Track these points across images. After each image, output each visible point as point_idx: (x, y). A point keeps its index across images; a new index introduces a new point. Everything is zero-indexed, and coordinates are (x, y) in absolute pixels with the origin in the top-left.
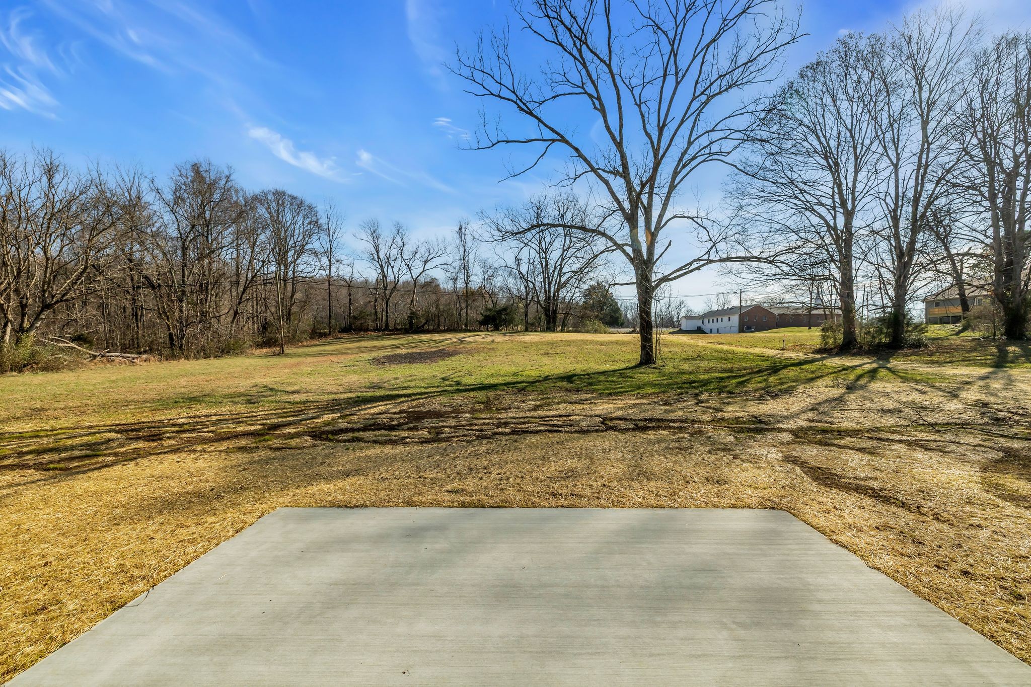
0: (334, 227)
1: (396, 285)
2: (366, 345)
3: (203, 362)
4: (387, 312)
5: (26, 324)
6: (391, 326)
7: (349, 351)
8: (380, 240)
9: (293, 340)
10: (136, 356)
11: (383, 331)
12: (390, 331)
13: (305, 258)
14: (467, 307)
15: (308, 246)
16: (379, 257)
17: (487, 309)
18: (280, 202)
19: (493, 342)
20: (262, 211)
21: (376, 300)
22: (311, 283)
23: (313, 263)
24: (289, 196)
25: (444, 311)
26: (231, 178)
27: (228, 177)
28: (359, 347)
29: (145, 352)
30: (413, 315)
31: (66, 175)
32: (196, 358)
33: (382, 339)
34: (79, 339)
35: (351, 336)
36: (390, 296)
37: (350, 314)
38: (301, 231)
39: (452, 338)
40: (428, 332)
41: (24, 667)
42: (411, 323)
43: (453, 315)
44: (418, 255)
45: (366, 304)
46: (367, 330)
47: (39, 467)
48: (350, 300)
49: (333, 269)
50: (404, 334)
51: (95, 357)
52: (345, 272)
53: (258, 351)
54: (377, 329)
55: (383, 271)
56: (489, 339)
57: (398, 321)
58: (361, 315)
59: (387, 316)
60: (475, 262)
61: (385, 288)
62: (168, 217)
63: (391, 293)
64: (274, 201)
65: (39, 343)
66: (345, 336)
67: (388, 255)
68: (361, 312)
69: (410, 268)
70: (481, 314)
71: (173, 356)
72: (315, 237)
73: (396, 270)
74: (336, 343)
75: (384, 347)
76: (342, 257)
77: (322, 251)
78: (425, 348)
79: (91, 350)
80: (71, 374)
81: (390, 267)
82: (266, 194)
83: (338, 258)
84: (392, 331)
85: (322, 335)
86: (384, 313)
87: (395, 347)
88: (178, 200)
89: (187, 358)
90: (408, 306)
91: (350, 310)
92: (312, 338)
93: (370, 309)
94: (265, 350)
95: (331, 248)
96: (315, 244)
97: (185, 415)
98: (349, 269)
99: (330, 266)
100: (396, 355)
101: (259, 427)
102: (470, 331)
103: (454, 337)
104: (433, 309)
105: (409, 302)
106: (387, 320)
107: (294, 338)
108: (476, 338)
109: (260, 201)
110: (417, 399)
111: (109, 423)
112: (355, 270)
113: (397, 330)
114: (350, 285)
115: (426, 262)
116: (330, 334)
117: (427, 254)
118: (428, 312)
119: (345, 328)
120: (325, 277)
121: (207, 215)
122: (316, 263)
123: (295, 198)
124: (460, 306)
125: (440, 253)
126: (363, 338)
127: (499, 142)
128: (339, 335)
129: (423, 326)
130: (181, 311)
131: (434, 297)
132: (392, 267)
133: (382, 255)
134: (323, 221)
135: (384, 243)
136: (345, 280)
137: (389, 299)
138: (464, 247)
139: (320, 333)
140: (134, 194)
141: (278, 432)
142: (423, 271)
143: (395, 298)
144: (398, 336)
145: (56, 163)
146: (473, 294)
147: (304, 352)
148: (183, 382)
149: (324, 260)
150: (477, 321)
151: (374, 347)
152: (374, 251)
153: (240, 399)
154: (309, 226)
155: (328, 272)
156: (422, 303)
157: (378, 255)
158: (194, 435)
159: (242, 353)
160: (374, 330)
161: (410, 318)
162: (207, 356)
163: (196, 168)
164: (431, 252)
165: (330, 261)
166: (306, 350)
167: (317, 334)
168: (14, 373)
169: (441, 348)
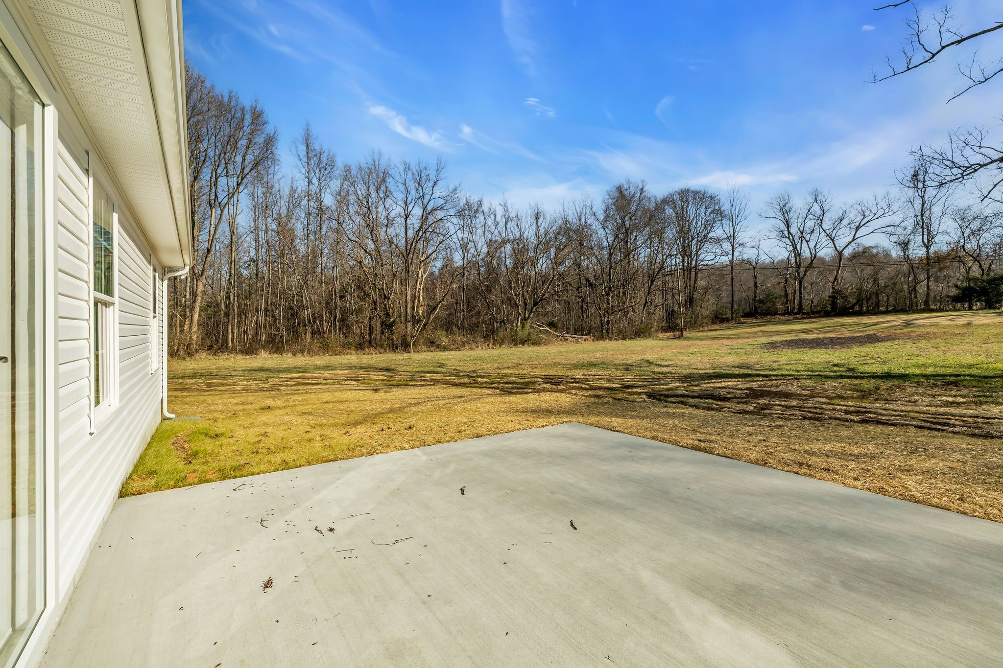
0: (737, 210)
1: (812, 261)
2: (770, 330)
3: (620, 342)
4: (800, 293)
5: (527, 316)
6: (806, 308)
7: (747, 336)
8: (791, 214)
9: (694, 324)
10: (580, 337)
11: (797, 313)
12: (804, 314)
13: (707, 246)
14: (928, 278)
15: (710, 235)
16: (789, 233)
17: (969, 279)
18: (684, 199)
19: (969, 324)
20: (669, 211)
21: (786, 281)
22: (713, 271)
23: (714, 251)
24: (693, 192)
25: (886, 287)
26: (644, 190)
27: (642, 190)
28: (761, 332)
29: (586, 334)
30: (836, 294)
31: (544, 218)
32: (616, 340)
33: (791, 324)
34: (551, 325)
35: (755, 321)
36: (805, 275)
37: (756, 297)
38: (703, 222)
39: (894, 321)
40: (860, 313)
41: (443, 443)
42: (834, 304)
43: (902, 290)
44: (845, 222)
45: (773, 287)
46: (776, 313)
47: (502, 389)
48: (756, 283)
49: (736, 253)
50: (823, 317)
51: (558, 336)
52: (749, 254)
53: (663, 334)
54: (787, 313)
55: (796, 248)
56: (963, 321)
57: (815, 302)
58: (769, 297)
59: (800, 297)
60: (943, 215)
61: (798, 266)
62: (601, 232)
63: (806, 271)
64: (679, 199)
65: (532, 327)
66: (749, 320)
67: (801, 229)
68: (768, 295)
69: (833, 240)
70: (956, 286)
71: (601, 338)
72: (718, 224)
73: (812, 245)
74: (737, 328)
75: (789, 332)
76: (746, 240)
77: (725, 236)
78: (846, 333)
79: (556, 332)
80: (545, 347)
81: (804, 242)
82: (672, 195)
83: (741, 242)
84: (807, 314)
85: (723, 321)
86: (797, 294)
87: (805, 331)
88: (607, 216)
89: (610, 339)
90: (830, 285)
91: (755, 292)
92: (713, 323)
93: (779, 291)
94: (669, 334)
95: (734, 233)
96: (718, 232)
97: (582, 373)
98: (755, 251)
99: (733, 251)
100: (799, 339)
101: (619, 386)
102: (932, 311)
103: (898, 320)
104: (869, 286)
105: (832, 279)
106: (800, 301)
107: (695, 323)
108: (936, 320)
109: (668, 204)
110: (776, 380)
111: (543, 374)
112: (761, 251)
113: (813, 312)
114: (754, 268)
115: (858, 228)
116: (732, 318)
117: (861, 217)
118: (860, 290)
119: (749, 312)
120: (728, 263)
121: (627, 223)
122: (718, 250)
123: (698, 192)
124: (915, 278)
125: (881, 212)
126: (769, 322)
127: (943, 47)
128: (742, 320)
129: (852, 307)
130: (608, 303)
131: (869, 270)
132: (807, 242)
133: (793, 230)
134: (726, 207)
135: (796, 216)
136: (749, 262)
137: (803, 278)
138: (922, 198)
139: (723, 318)
140: (583, 220)
141: (629, 390)
142: (854, 240)
143: (812, 276)
144: (813, 320)
145: (540, 211)
146: (939, 259)
147: (702, 336)
148: (598, 355)
149: (727, 246)
150: (948, 296)
151: (778, 331)
152: (783, 227)
153: (621, 367)
154: (712, 215)
155: (730, 257)
156: (849, 280)
157: (788, 231)
158: (578, 385)
159: (650, 336)
160: (784, 314)
161: (833, 298)
162: (624, 338)
163: (619, 189)
164: (867, 214)
165: (733, 246)
166: (704, 334)
167: (718, 319)
168: (521, 346)
169: (870, 333)
